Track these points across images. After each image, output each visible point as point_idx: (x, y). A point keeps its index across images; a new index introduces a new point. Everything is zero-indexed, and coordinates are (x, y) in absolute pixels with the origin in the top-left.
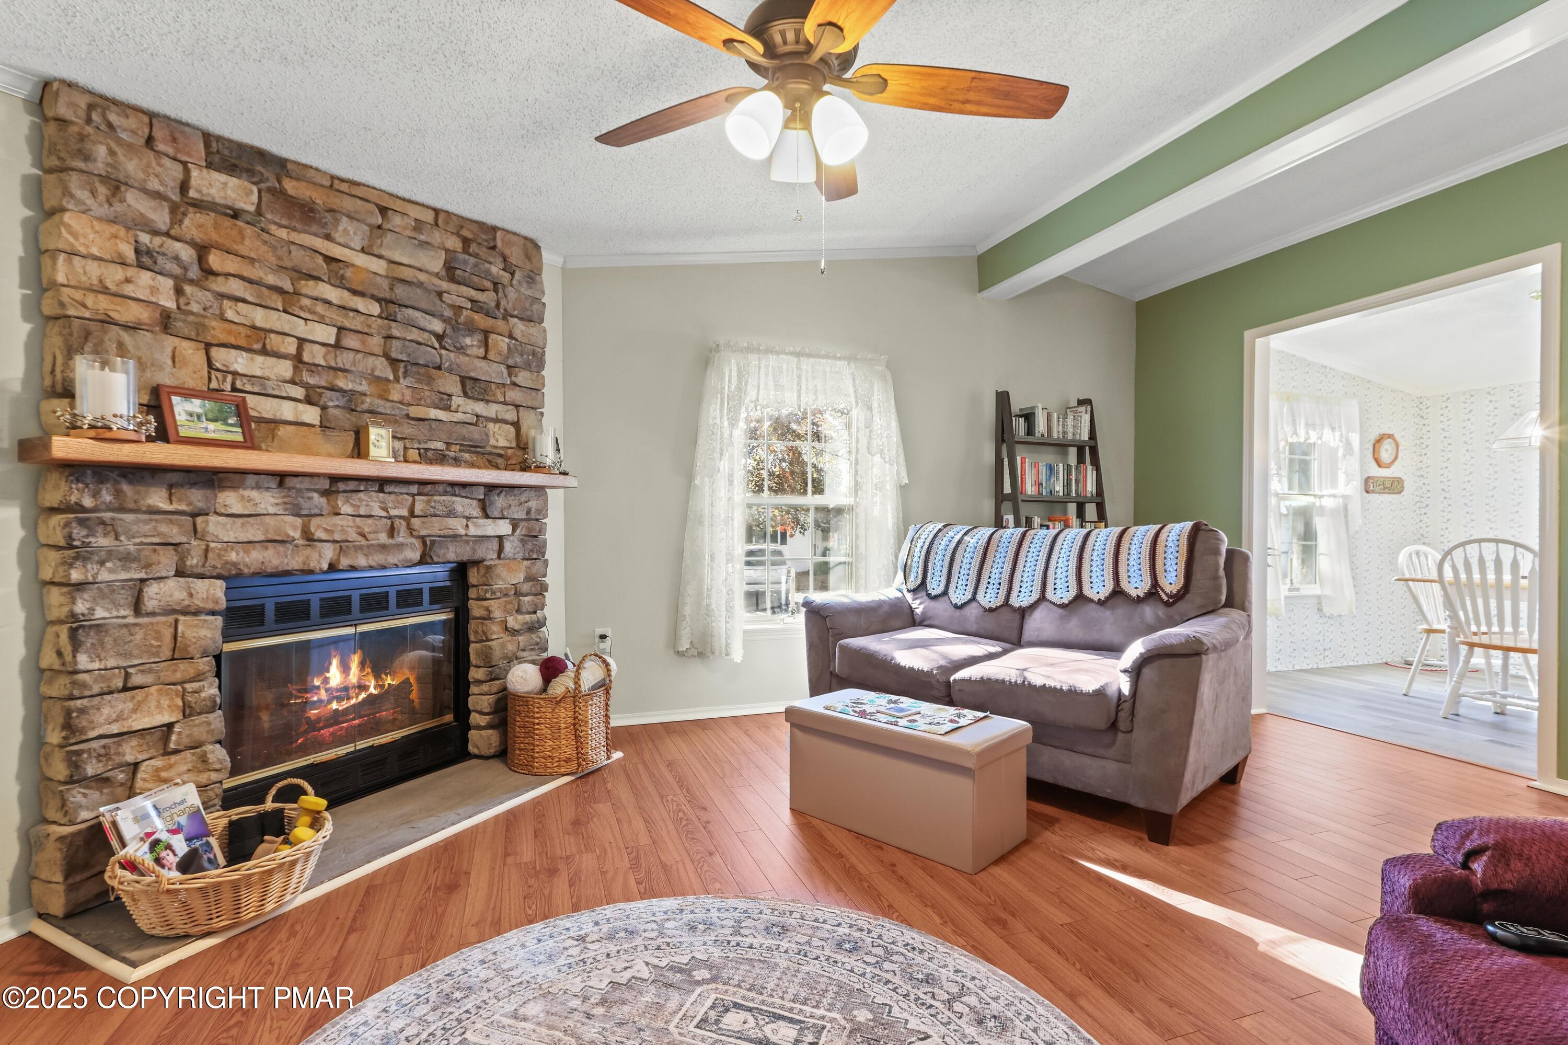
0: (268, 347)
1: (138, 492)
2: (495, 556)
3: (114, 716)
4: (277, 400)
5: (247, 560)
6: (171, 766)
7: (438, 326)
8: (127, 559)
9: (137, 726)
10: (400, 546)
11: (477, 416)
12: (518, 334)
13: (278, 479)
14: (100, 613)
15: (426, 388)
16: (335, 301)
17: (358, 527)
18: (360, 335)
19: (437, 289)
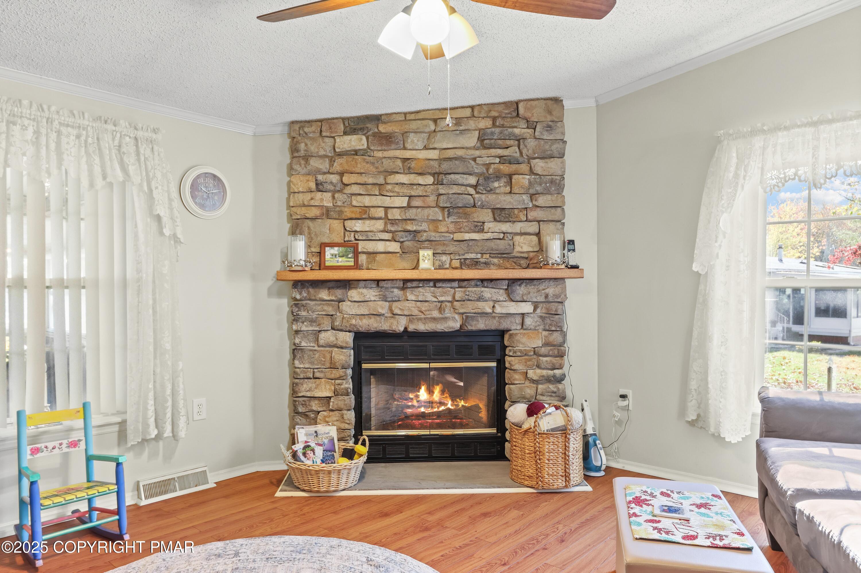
0: (370, 216)
1: (316, 292)
2: (519, 327)
3: (308, 389)
4: (375, 242)
5: (361, 324)
6: (330, 416)
7: (473, 180)
8: (312, 321)
9: (317, 395)
10: (445, 319)
11: (504, 233)
12: (538, 170)
13: (376, 282)
14: (303, 344)
15: (464, 221)
16: (406, 182)
17: (418, 308)
18: (422, 198)
19: (472, 157)
